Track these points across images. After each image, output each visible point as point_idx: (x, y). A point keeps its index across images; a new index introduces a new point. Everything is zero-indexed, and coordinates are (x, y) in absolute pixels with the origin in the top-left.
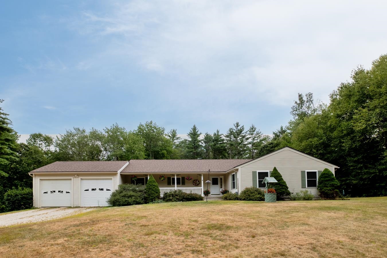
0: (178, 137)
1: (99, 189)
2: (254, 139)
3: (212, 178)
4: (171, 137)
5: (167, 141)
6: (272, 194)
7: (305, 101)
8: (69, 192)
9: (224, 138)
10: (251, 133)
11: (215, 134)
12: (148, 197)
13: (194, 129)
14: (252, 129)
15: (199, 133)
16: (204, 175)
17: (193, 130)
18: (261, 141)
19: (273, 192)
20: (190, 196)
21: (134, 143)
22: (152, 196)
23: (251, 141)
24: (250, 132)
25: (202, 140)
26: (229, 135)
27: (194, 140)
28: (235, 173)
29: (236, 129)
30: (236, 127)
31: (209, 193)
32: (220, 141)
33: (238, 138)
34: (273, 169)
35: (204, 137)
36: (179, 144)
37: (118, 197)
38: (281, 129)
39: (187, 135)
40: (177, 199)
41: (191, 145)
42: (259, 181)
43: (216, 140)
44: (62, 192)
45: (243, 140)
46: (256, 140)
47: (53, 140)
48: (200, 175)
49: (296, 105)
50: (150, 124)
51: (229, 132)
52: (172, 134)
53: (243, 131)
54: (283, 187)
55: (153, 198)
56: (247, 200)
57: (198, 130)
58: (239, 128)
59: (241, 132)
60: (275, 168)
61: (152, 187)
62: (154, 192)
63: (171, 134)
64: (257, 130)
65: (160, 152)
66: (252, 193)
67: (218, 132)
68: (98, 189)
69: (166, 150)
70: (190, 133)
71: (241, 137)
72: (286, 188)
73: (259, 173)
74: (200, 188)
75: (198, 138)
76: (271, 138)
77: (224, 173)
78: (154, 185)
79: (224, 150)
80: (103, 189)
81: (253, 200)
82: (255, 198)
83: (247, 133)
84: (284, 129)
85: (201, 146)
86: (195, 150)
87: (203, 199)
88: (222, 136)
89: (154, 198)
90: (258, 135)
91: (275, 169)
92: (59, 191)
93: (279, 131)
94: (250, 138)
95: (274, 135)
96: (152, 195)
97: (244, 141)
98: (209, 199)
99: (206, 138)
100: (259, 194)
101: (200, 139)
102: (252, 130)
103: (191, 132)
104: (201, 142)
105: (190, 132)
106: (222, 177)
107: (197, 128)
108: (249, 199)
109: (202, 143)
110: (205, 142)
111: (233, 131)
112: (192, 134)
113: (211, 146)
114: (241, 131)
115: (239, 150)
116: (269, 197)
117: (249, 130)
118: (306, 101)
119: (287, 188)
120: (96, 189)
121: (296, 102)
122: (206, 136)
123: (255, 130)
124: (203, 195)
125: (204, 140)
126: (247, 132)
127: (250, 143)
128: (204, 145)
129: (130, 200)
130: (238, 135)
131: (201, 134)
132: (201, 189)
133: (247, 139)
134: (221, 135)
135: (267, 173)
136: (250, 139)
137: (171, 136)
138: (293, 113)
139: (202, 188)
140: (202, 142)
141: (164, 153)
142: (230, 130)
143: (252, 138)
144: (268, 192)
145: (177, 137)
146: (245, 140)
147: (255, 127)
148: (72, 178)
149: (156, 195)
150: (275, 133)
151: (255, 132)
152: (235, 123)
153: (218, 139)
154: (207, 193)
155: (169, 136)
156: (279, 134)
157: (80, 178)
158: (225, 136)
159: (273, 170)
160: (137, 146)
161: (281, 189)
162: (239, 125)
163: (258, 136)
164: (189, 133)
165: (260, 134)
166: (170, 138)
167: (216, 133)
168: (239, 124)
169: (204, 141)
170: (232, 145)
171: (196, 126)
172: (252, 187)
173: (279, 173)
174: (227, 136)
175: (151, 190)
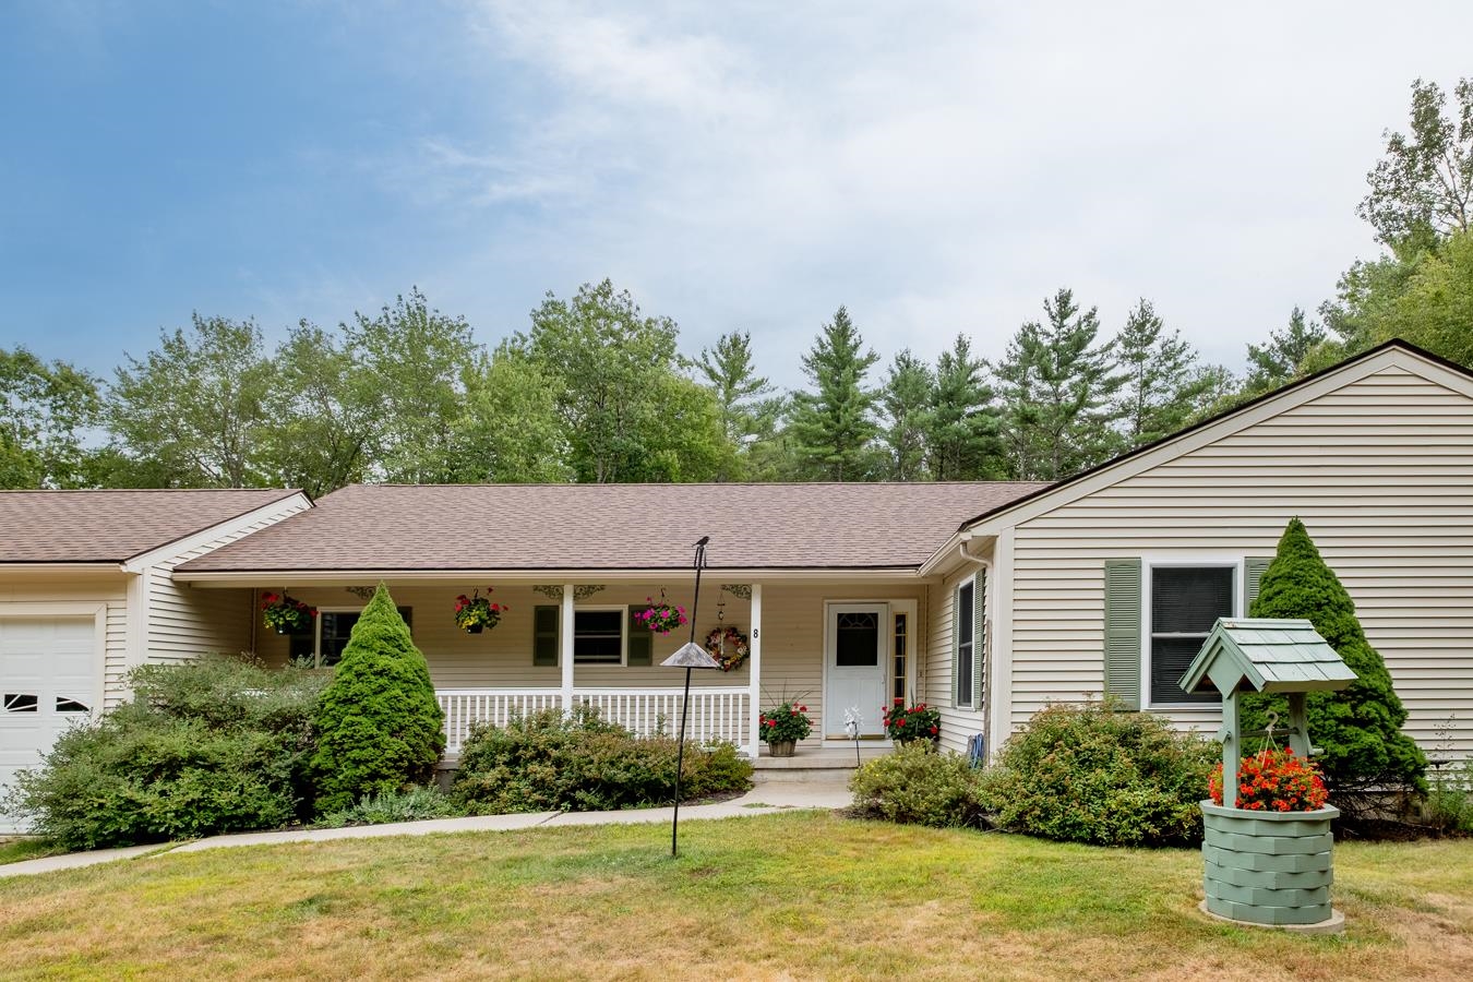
0: (759, 378)
1: (8, 698)
2: (1146, 384)
3: (840, 616)
4: (719, 378)
5: (691, 398)
6: (1293, 830)
7: (1451, 127)
9: (993, 382)
10: (1134, 350)
11: (946, 362)
12: (329, 771)
13: (841, 330)
14: (1141, 327)
15: (861, 354)
16: (772, 594)
17: (832, 338)
18: (1183, 395)
19: (1303, 806)
20: (627, 769)
21: (506, 406)
22: (357, 763)
23: (1134, 395)
24: (1128, 344)
25: (878, 395)
26: (1017, 368)
27: (833, 391)
28: (972, 578)
29: (1052, 331)
30: (1053, 318)
31: (802, 734)
32: (969, 401)
33: (1065, 385)
34: (1276, 543)
35: (889, 378)
36: (761, 416)
37: (84, 768)
38: (1294, 331)
39: (803, 364)
40: (539, 785)
41: (818, 422)
42: (1156, 643)
43: (949, 397)
45: (1085, 390)
46: (1156, 390)
47: (97, 393)
48: (742, 591)
49: (1393, 157)
50: (600, 299)
51: (1020, 348)
52: (724, 360)
53: (1091, 338)
54: (1363, 709)
55: (362, 779)
56: (1041, 836)
57: (856, 336)
58: (1071, 322)
59: (1080, 343)
60: (1296, 527)
61: (366, 690)
62: (375, 731)
63: (720, 362)
64: (1165, 333)
65: (645, 461)
66: (1087, 763)
67: (962, 347)
69: (678, 446)
70: (817, 354)
71: (1077, 378)
72: (1385, 713)
73: (1160, 574)
74: (740, 691)
75: (857, 384)
76: (1239, 383)
77: (911, 574)
78: (380, 673)
79: (993, 453)
80: (33, 700)
81: (1094, 841)
82: (1111, 814)
83: (1114, 351)
84: (1307, 331)
85: (873, 426)
86: (838, 452)
87: (756, 777)
88: (982, 372)
89: (374, 776)
90: (1170, 364)
91: (1296, 539)
93: (1282, 343)
94: (1126, 379)
95: (1255, 366)
96: (355, 754)
97: (1095, 399)
98: (800, 775)
99: (898, 385)
100: (1149, 769)
101: (867, 390)
102: (1138, 335)
103: (822, 346)
104: (875, 409)
105: (819, 350)
106: (909, 607)
107: (853, 326)
108: (1062, 826)
109: (880, 414)
110: (896, 408)
111: (1039, 345)
112: (825, 359)
113: (922, 427)
114: (1079, 341)
115: (1068, 450)
116: (1249, 862)
117: (1122, 332)
118: (1458, 126)
119: (1399, 714)
121: (1396, 144)
122: (897, 371)
123: (1155, 333)
124: (751, 748)
125: (891, 395)
126: (1111, 345)
127: (1126, 413)
128: (888, 423)
129: (152, 801)
130: (1065, 363)
131: (871, 358)
132: (746, 698)
133: (1112, 386)
134: (975, 367)
135: (1224, 575)
136: (1126, 386)
137: (719, 370)
138: (1377, 207)
139: (753, 689)
140: (880, 404)
141: (668, 465)
142: (1025, 335)
143: (1138, 379)
144: (1246, 801)
145: (749, 377)
146: (1100, 392)
147: (1156, 315)
149: (390, 753)
150: (1263, 350)
151: (1155, 348)
152: (1052, 295)
153: (958, 389)
154: (784, 730)
155: (712, 374)
156: (1282, 361)
158: (997, 373)
159: (1279, 548)
160: (514, 420)
161: (1351, 730)
162: (1074, 310)
163: (1171, 369)
164: (809, 355)
165: (1182, 358)
166: (712, 384)
167: (954, 356)
168: (1072, 303)
169: (889, 399)
170: (1028, 419)
171: (850, 314)
172: (1098, 697)
173: (1328, 575)
174: (1007, 373)
175: (355, 709)
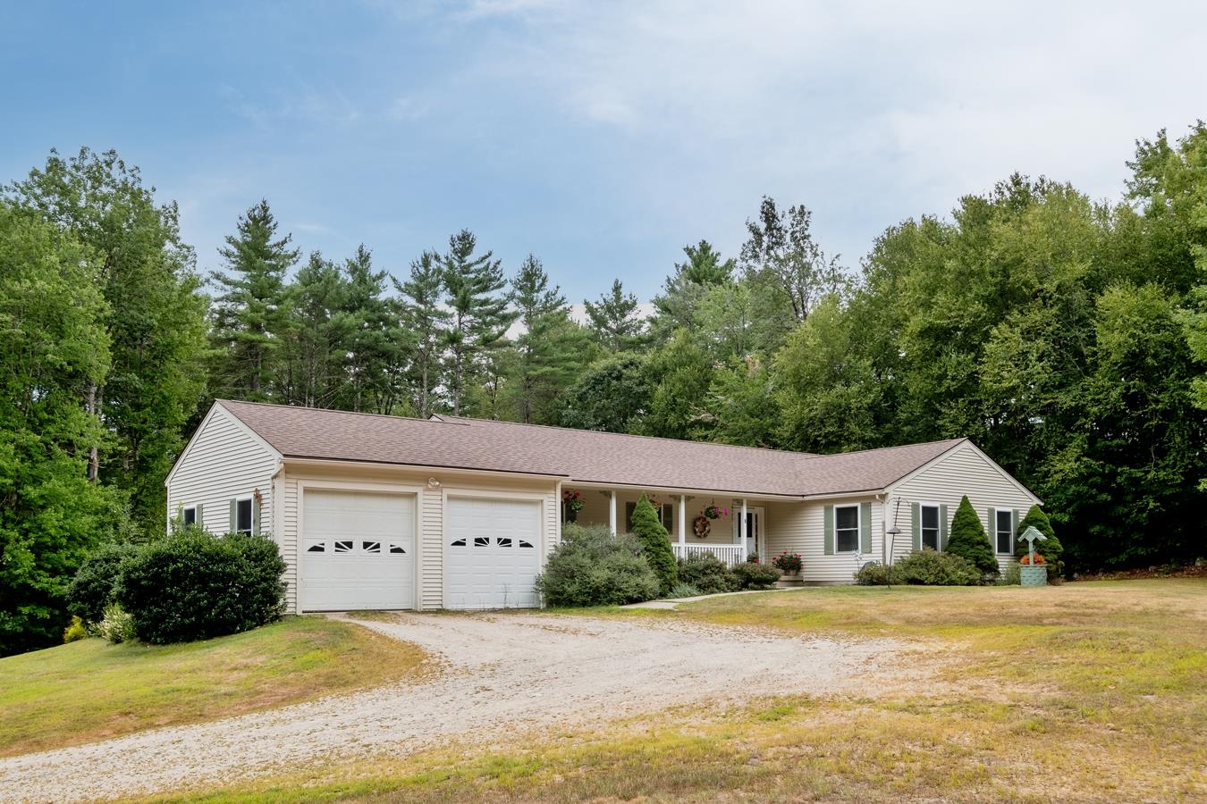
1: (499, 540)
8: (399, 550)
14: (529, 278)
28: (855, 504)
38: (615, 296)
42: (923, 531)
44: (378, 546)
60: (965, 498)
68: (493, 541)
73: (923, 508)
80: (510, 541)
92: (366, 545)
93: (607, 303)
106: (760, 512)
120: (487, 539)
132: (741, 549)
135: (937, 510)
139: (744, 546)
148: (419, 490)
150: (595, 306)
151: (540, 297)
157: (447, 492)
172: (911, 548)
